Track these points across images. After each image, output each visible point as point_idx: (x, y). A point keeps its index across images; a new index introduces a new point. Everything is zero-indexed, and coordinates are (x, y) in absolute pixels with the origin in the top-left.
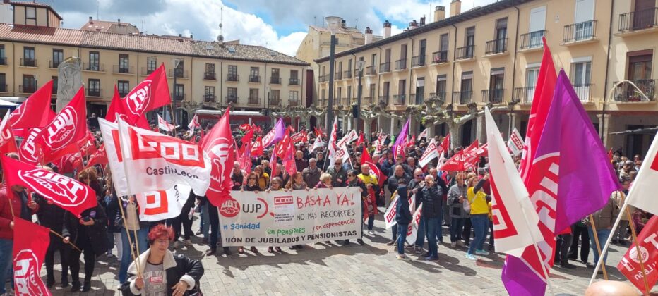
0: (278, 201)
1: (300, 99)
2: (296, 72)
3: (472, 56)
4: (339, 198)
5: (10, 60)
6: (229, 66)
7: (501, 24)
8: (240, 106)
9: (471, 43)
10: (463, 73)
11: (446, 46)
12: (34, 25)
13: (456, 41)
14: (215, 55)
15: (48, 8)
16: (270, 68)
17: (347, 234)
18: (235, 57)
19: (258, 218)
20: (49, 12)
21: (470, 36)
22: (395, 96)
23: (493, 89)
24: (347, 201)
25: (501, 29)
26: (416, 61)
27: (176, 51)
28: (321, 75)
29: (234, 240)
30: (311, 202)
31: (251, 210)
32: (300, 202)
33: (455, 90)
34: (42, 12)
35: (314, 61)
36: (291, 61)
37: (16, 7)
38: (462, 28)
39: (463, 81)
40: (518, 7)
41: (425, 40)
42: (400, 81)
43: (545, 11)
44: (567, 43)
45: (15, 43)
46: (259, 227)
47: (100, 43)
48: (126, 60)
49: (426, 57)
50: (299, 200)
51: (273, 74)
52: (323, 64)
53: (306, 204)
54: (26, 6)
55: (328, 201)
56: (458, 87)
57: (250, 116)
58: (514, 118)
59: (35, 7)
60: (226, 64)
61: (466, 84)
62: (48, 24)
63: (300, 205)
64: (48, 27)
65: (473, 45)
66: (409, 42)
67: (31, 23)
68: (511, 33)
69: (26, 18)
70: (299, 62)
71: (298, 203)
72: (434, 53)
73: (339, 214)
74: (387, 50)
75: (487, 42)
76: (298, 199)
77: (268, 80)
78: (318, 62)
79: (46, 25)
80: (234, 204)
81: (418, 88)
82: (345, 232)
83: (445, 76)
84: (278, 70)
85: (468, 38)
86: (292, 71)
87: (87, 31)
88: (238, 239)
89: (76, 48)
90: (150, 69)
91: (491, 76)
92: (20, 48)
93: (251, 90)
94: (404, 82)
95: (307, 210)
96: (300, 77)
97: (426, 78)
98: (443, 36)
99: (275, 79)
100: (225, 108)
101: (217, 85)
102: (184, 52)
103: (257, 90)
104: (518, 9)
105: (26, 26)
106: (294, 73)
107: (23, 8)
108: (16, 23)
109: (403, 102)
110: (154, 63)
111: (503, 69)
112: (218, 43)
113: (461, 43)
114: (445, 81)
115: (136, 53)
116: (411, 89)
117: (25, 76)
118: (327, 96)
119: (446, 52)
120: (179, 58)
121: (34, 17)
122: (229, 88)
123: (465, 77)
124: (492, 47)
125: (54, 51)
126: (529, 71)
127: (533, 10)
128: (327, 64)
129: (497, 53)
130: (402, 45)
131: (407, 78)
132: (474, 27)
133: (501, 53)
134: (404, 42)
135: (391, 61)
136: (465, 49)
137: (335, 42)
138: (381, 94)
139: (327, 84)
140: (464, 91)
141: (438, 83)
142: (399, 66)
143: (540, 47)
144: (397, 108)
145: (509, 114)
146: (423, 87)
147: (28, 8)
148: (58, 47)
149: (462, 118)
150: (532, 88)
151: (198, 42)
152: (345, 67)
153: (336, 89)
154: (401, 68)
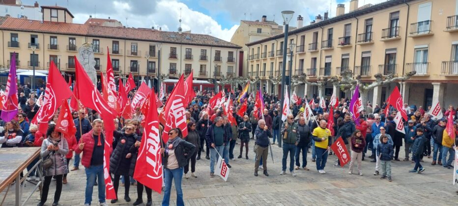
1: (234, 71)
2: (232, 53)
3: (370, 40)
5: (41, 46)
6: (186, 49)
7: (394, 16)
8: (194, 76)
9: (369, 31)
10: (363, 53)
11: (349, 33)
12: (56, 21)
13: (357, 29)
14: (177, 42)
15: (66, 10)
16: (214, 50)
18: (190, 42)
20: (66, 12)
21: (368, 25)
22: (308, 70)
23: (387, 64)
25: (394, 20)
26: (326, 44)
27: (150, 38)
28: (251, 54)
33: (356, 65)
34: (61, 13)
36: (229, 45)
37: (45, 10)
38: (362, 20)
39: (363, 59)
40: (408, 3)
41: (332, 29)
42: (312, 58)
43: (431, 6)
44: (449, 30)
45: (44, 34)
47: (99, 34)
48: (117, 46)
49: (333, 41)
51: (216, 54)
52: (252, 47)
54: (51, 8)
56: (359, 63)
57: (201, 84)
58: (404, 86)
59: (57, 9)
60: (184, 47)
61: (365, 61)
62: (65, 21)
64: (65, 22)
65: (371, 32)
66: (320, 31)
67: (54, 20)
68: (402, 23)
69: (51, 17)
70: (234, 46)
72: (340, 38)
74: (302, 36)
75: (383, 30)
77: (213, 59)
78: (249, 45)
81: (326, 64)
83: (348, 55)
84: (220, 51)
85: (367, 27)
86: (229, 52)
87: (91, 26)
89: (84, 37)
90: (133, 51)
91: (386, 55)
92: (47, 37)
93: (201, 66)
94: (315, 59)
96: (235, 56)
97: (333, 57)
98: (346, 25)
99: (218, 58)
101: (178, 62)
102: (156, 39)
103: (205, 65)
104: (408, 5)
105: (51, 22)
106: (231, 53)
107: (49, 10)
108: (45, 20)
109: (314, 75)
110: (135, 47)
111: (395, 49)
112: (178, 33)
113: (362, 30)
114: (348, 58)
115: (124, 40)
116: (320, 64)
117: (51, 56)
118: (255, 70)
119: (349, 37)
120: (153, 44)
121: (56, 16)
122: (186, 64)
123: (365, 55)
124: (387, 33)
125: (70, 39)
126: (417, 51)
127: (421, 6)
128: (255, 47)
129: (390, 37)
130: (314, 33)
131: (318, 56)
132: (372, 19)
133: (394, 38)
134: (315, 30)
135: (305, 44)
136: (365, 35)
137: (259, 31)
138: (297, 68)
139: (255, 61)
140: (363, 66)
141: (343, 60)
142: (311, 48)
143: (427, 33)
144: (310, 78)
145: (400, 83)
146: (330, 63)
147: (52, 10)
148: (72, 36)
149: (370, 86)
150: (419, 63)
151: (165, 32)
152: (269, 49)
153: (262, 65)
154: (313, 49)
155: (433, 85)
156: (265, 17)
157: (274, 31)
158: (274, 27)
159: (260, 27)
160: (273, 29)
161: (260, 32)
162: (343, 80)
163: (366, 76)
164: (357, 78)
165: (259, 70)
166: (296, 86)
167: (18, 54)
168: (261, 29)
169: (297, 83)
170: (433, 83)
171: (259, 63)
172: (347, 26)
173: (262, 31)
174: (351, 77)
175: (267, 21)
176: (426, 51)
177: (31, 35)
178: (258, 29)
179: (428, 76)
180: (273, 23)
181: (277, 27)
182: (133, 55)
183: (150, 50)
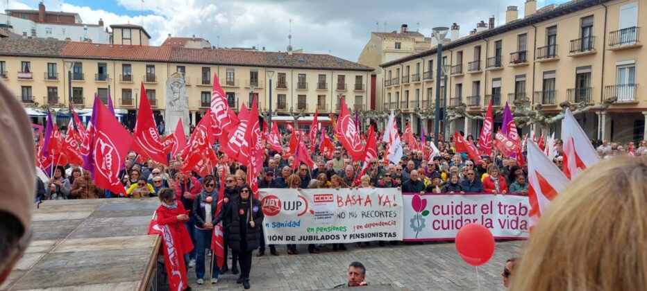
0: (317, 198)
1: (364, 102)
2: (361, 77)
3: (554, 55)
4: (380, 199)
5: (111, 76)
6: (299, 74)
7: (587, 22)
8: (309, 111)
9: (552, 43)
10: (545, 73)
11: (525, 46)
12: (129, 44)
13: (535, 41)
14: (286, 65)
15: (141, 29)
16: (336, 74)
17: (387, 235)
18: (304, 66)
19: (299, 215)
20: (142, 32)
21: (551, 35)
22: (468, 98)
23: (579, 88)
24: (389, 202)
25: (587, 27)
26: (493, 62)
27: (251, 63)
28: (387, 79)
29: (275, 238)
30: (353, 202)
31: (292, 207)
32: (341, 201)
33: (535, 90)
34: (136, 33)
35: (380, 66)
36: (357, 67)
37: (115, 30)
38: (542, 29)
39: (545, 81)
40: (606, 4)
41: (501, 41)
42: (474, 82)
43: (637, 8)
45: (115, 62)
46: (299, 225)
47: (185, 58)
48: (208, 73)
49: (502, 58)
50: (340, 199)
51: (339, 80)
52: (388, 69)
53: (346, 202)
54: (122, 28)
55: (368, 201)
56: (539, 88)
57: (320, 121)
58: (604, 117)
59: (130, 28)
60: (296, 73)
61: (549, 84)
62: (141, 43)
63: (340, 204)
64: (141, 45)
65: (555, 45)
66: (483, 44)
67: (127, 43)
68: (597, 31)
69: (123, 39)
70: (364, 68)
71: (338, 201)
72: (511, 54)
73: (381, 214)
74: (459, 52)
75: (572, 41)
76: (338, 197)
77: (335, 87)
78: (384, 66)
79: (139, 44)
80: (275, 203)
81: (493, 89)
82: (386, 234)
83: (524, 76)
84: (344, 76)
85: (549, 37)
86: (357, 77)
87: (174, 49)
88: (279, 237)
89: (166, 64)
90: (229, 80)
91: (578, 75)
92: (119, 66)
93: (319, 97)
94: (478, 83)
95: (347, 209)
96: (364, 82)
97: (502, 79)
98: (520, 36)
99: (341, 85)
100: (296, 114)
101: (288, 93)
102: (258, 64)
103: (325, 96)
104: (606, 7)
105: (123, 45)
106: (359, 78)
107: (120, 30)
108: (114, 43)
109: (478, 104)
110: (232, 74)
111: (590, 67)
112: (287, 53)
113: (542, 42)
114: (525, 81)
115: (217, 66)
116: (486, 90)
117: (123, 90)
118: (394, 99)
119: (525, 52)
120: (254, 69)
121: (129, 37)
122: (299, 96)
123: (547, 77)
124: (577, 45)
125: (148, 66)
126: (621, 68)
127: (622, 7)
128: (394, 68)
129: (582, 51)
130: (476, 47)
131: (482, 79)
132: (555, 26)
133: (587, 52)
134: (477, 44)
135: (463, 63)
136: (547, 49)
137: (398, 46)
138: (453, 96)
139: (393, 88)
140: (546, 90)
141: (517, 83)
142: (472, 68)
143: (632, 44)
144: (471, 109)
145: (598, 113)
146: (500, 88)
147: (124, 30)
148: (151, 63)
149: (554, 119)
150: (624, 85)
151: (270, 53)
152: (413, 71)
153: (404, 92)
154: (474, 69)
155: (644, 115)
156: (405, 26)
157: (418, 46)
158: (417, 39)
159: (398, 41)
160: (417, 42)
161: (399, 48)
162: (517, 111)
163: (550, 105)
164: (536, 109)
165: (400, 101)
166: (452, 120)
167: (82, 88)
168: (400, 43)
169: (454, 116)
170: (643, 113)
171: (399, 90)
172: (522, 37)
173: (402, 46)
174: (529, 106)
175: (407, 32)
176: (632, 69)
177: (99, 64)
178: (396, 43)
179: (636, 104)
180: (417, 34)
181: (422, 40)
182: (228, 86)
183: (252, 78)
